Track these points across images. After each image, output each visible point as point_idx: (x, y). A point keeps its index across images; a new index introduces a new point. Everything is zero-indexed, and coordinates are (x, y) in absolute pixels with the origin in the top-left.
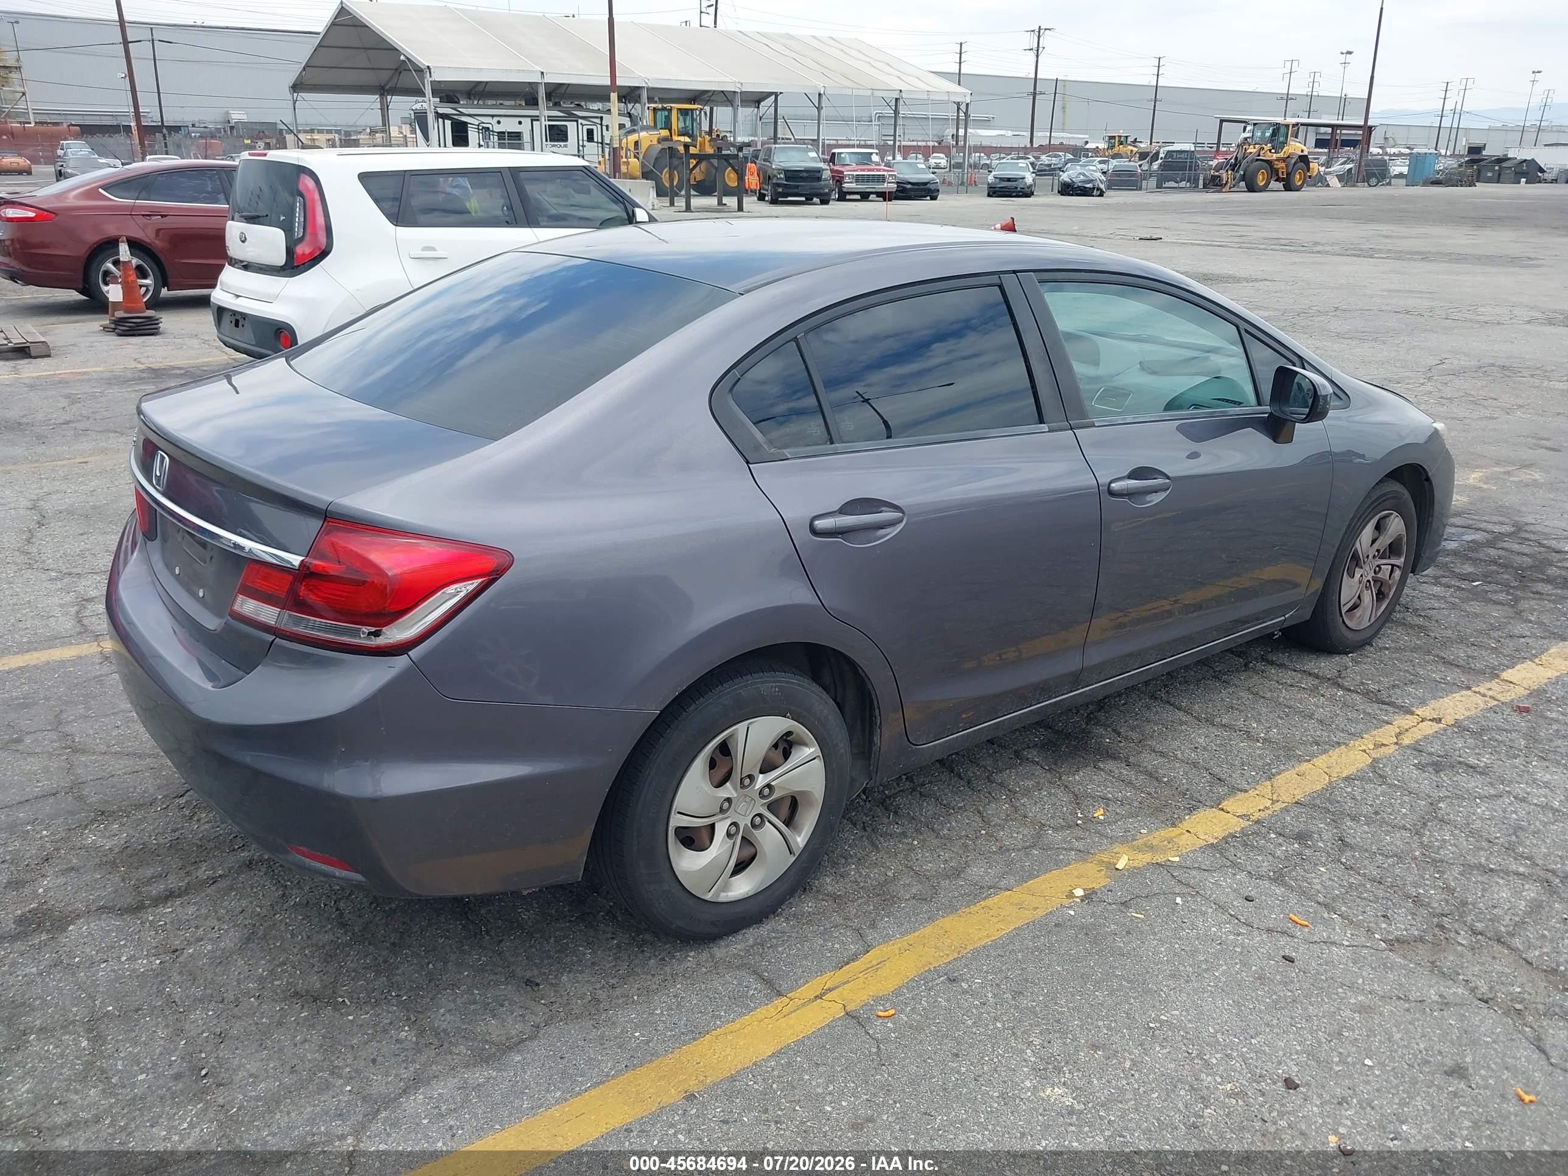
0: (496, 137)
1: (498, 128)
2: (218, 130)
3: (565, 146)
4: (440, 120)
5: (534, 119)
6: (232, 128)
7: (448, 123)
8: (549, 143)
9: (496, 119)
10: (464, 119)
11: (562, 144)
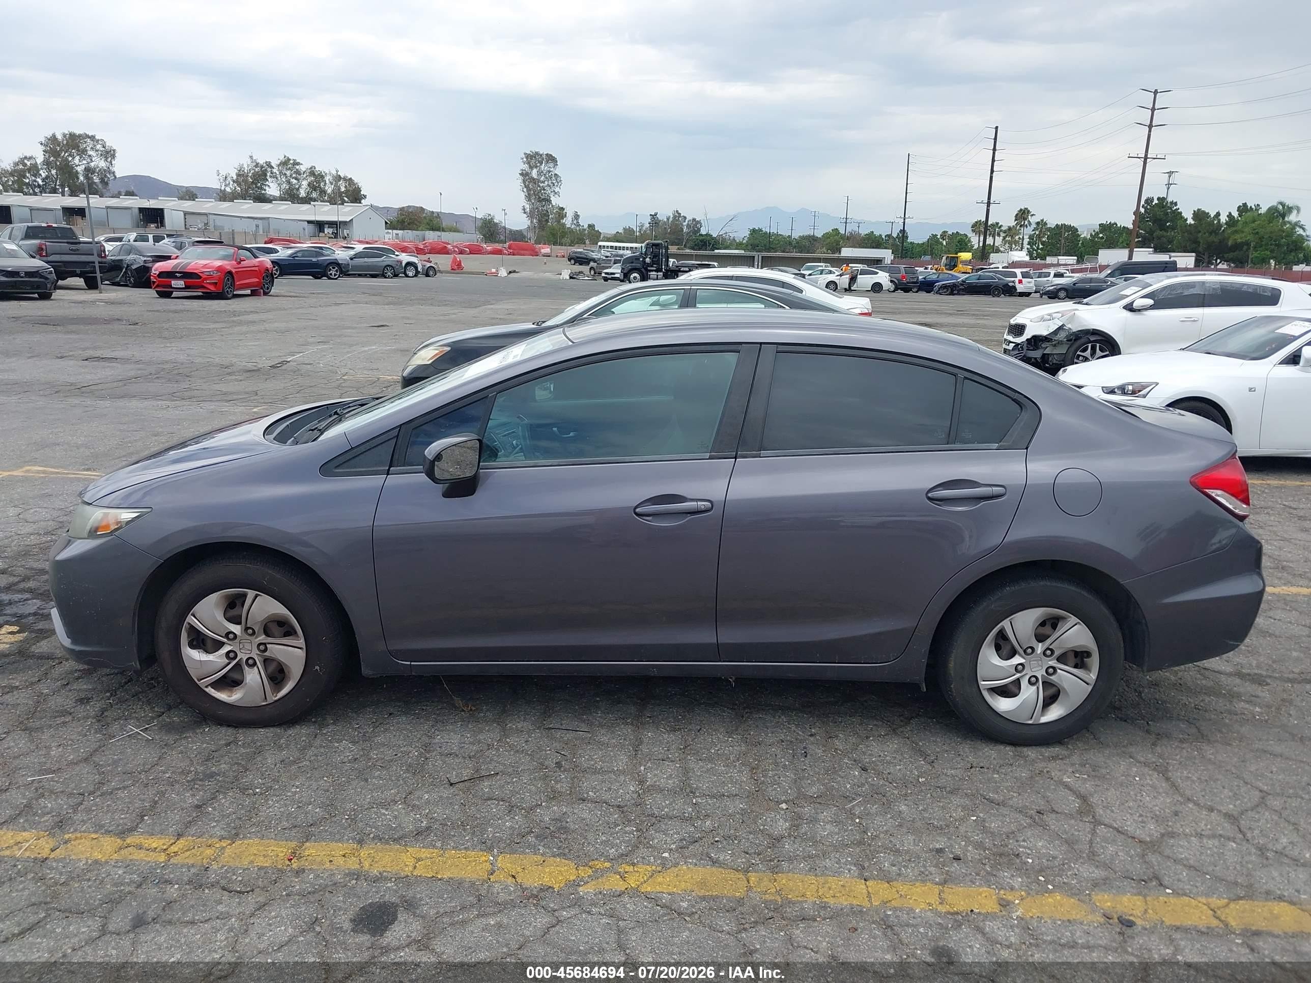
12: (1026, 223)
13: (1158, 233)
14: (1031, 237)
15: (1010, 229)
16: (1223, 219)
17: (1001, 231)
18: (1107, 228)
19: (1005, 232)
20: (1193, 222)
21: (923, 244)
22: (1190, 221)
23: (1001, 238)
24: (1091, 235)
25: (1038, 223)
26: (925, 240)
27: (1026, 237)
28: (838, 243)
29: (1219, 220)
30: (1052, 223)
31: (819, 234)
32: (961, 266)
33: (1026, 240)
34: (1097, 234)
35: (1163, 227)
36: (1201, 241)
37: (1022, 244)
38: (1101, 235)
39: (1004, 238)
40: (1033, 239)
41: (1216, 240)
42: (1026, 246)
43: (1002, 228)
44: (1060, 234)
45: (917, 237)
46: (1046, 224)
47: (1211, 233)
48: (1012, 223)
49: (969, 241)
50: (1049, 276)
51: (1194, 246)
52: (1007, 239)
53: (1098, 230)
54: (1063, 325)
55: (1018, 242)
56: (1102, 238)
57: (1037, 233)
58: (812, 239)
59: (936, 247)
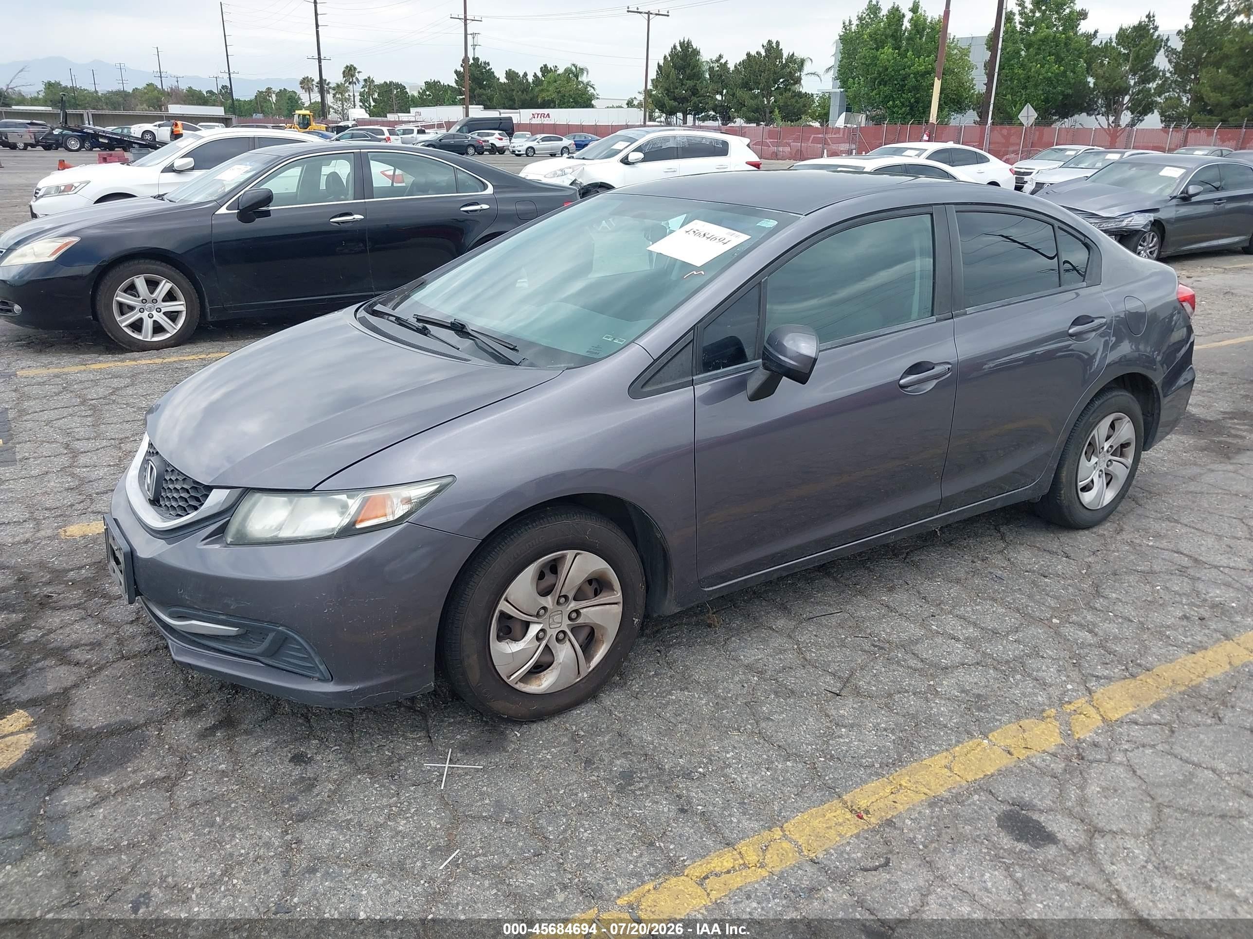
12: (354, 80)
13: (478, 91)
14: (361, 94)
15: (338, 86)
16: (530, 78)
17: (330, 88)
18: (432, 86)
19: (334, 89)
20: (506, 81)
21: (251, 101)
22: (503, 80)
23: (331, 95)
24: (419, 92)
25: (365, 80)
26: (253, 97)
27: (357, 94)
28: (158, 100)
29: (527, 80)
30: (378, 81)
31: (129, 90)
32: (314, 124)
33: (358, 98)
34: (424, 91)
35: (482, 87)
36: (516, 99)
37: (354, 101)
38: (428, 93)
39: (334, 95)
40: (364, 97)
41: (527, 98)
42: (358, 104)
43: (330, 85)
44: (391, 91)
45: (243, 93)
46: (373, 81)
47: (523, 92)
48: (340, 79)
49: (299, 98)
50: (413, 133)
51: (511, 103)
52: (337, 96)
53: (424, 88)
54: (575, 180)
55: (349, 99)
56: (429, 95)
57: (366, 90)
58: (123, 94)
59: (265, 105)
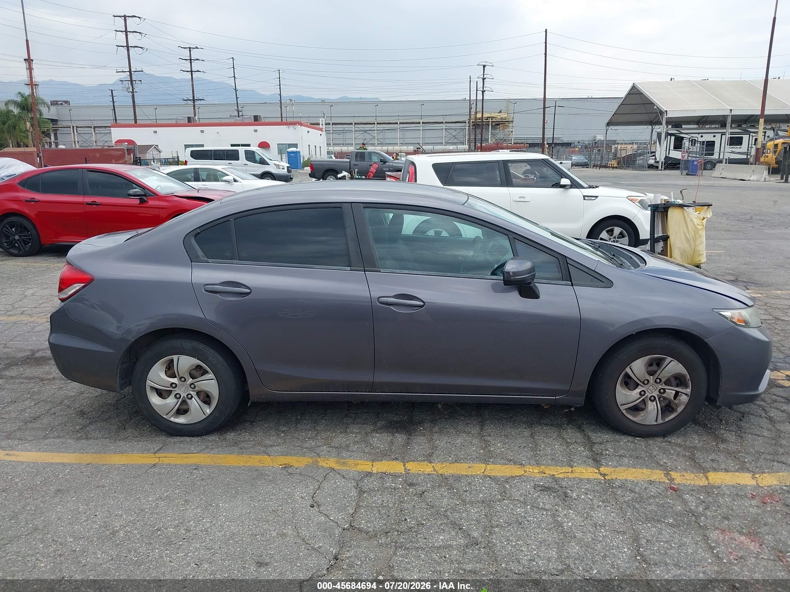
0: (699, 144)
1: (701, 139)
2: (589, 144)
3: (740, 148)
4: (669, 137)
5: (723, 134)
6: (596, 143)
7: (673, 138)
8: (729, 146)
9: (700, 135)
10: (682, 135)
11: (738, 147)
